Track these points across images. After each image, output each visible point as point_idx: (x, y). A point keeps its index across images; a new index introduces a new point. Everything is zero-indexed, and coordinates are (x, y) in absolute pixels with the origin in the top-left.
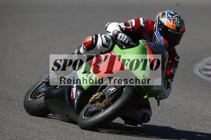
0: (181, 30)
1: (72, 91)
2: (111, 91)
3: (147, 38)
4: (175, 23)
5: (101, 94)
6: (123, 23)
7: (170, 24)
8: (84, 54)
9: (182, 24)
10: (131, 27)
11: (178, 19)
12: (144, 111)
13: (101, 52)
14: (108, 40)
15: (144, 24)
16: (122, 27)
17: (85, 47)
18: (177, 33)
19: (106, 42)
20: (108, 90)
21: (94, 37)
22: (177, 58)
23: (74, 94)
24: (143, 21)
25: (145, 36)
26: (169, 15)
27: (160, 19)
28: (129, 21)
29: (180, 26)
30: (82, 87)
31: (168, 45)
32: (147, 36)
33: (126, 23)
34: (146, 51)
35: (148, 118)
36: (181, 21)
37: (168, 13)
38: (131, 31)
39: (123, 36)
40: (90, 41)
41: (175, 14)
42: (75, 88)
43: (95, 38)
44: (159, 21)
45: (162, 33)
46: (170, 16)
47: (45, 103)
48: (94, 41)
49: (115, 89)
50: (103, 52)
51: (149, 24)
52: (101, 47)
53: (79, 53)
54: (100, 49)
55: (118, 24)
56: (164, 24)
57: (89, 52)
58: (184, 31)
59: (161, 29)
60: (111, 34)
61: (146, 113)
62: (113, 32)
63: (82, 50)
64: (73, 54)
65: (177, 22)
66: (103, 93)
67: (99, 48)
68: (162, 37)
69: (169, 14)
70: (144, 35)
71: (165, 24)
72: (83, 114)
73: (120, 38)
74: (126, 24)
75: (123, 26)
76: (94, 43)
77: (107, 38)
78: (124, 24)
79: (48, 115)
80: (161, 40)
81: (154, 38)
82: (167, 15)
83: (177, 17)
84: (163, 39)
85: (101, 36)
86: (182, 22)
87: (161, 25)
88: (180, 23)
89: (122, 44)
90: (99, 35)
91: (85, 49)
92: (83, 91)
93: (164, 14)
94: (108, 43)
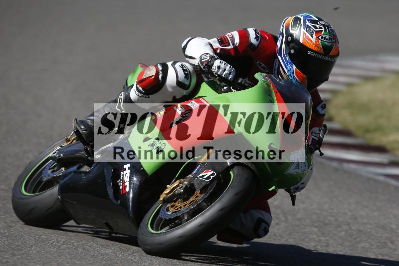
0: (333, 52)
1: (122, 176)
2: (205, 177)
3: (263, 68)
4: (320, 37)
5: (185, 182)
6: (216, 39)
7: (310, 40)
8: (138, 101)
9: (334, 41)
10: (231, 47)
11: (325, 30)
12: (258, 214)
13: (174, 97)
14: (187, 75)
15: (257, 41)
16: (214, 48)
17: (140, 88)
18: (324, 58)
19: (185, 77)
20: (200, 175)
21: (160, 68)
22: (321, 107)
23: (127, 184)
24: (256, 35)
25: (258, 64)
26: (308, 23)
27: (291, 31)
28: (228, 35)
29: (329, 44)
30: (143, 169)
31: (307, 82)
32: (263, 65)
33: (221, 39)
34: (272, 97)
35: (265, 228)
36: (333, 35)
37: (305, 17)
38: (233, 54)
39: (222, 66)
40: (153, 76)
41: (320, 20)
42: (128, 171)
43: (162, 70)
44: (289, 35)
45: (294, 59)
46: (310, 24)
47: (62, 201)
48: (160, 76)
49: (213, 174)
50: (178, 97)
51: (268, 41)
52: (173, 88)
53: (128, 100)
54: (171, 92)
55: (206, 41)
56: (299, 41)
57: (149, 97)
58: (338, 55)
59: (292, 51)
60: (196, 62)
61: (261, 219)
62: (201, 57)
63: (133, 94)
64: (115, 101)
65: (324, 36)
66: (190, 182)
67: (170, 90)
68: (294, 67)
69: (308, 20)
70: (258, 62)
71: (301, 41)
72: (149, 223)
73: (217, 70)
74: (223, 41)
75: (217, 45)
76: (160, 79)
77: (186, 70)
78: (218, 40)
79: (65, 224)
80: (293, 73)
81: (276, 68)
82: (305, 22)
83: (324, 25)
84: (296, 70)
85: (173, 65)
86: (333, 37)
87: (292, 42)
88: (330, 38)
89: (221, 81)
90: (169, 64)
91: (141, 93)
92: (144, 178)
93: (297, 20)
94: (188, 79)
